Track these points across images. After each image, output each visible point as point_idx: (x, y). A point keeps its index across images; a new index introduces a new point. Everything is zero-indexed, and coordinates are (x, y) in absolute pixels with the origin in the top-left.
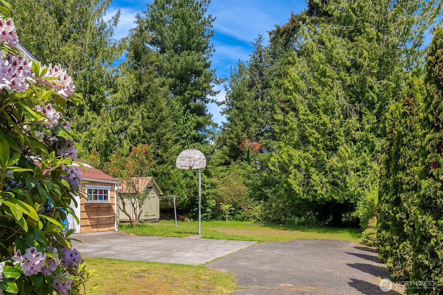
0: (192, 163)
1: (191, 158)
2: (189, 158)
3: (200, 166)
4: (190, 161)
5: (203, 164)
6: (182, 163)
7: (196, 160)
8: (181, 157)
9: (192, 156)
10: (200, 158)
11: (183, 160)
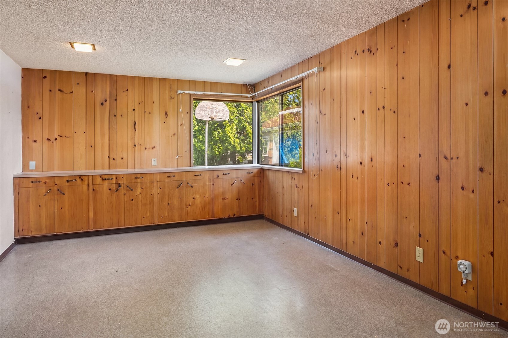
0: (215, 114)
1: (213, 109)
2: (211, 109)
3: (223, 118)
4: (212, 112)
5: (226, 117)
6: (202, 113)
7: (219, 111)
8: (201, 107)
9: (214, 106)
10: (223, 110)
11: (203, 111)
